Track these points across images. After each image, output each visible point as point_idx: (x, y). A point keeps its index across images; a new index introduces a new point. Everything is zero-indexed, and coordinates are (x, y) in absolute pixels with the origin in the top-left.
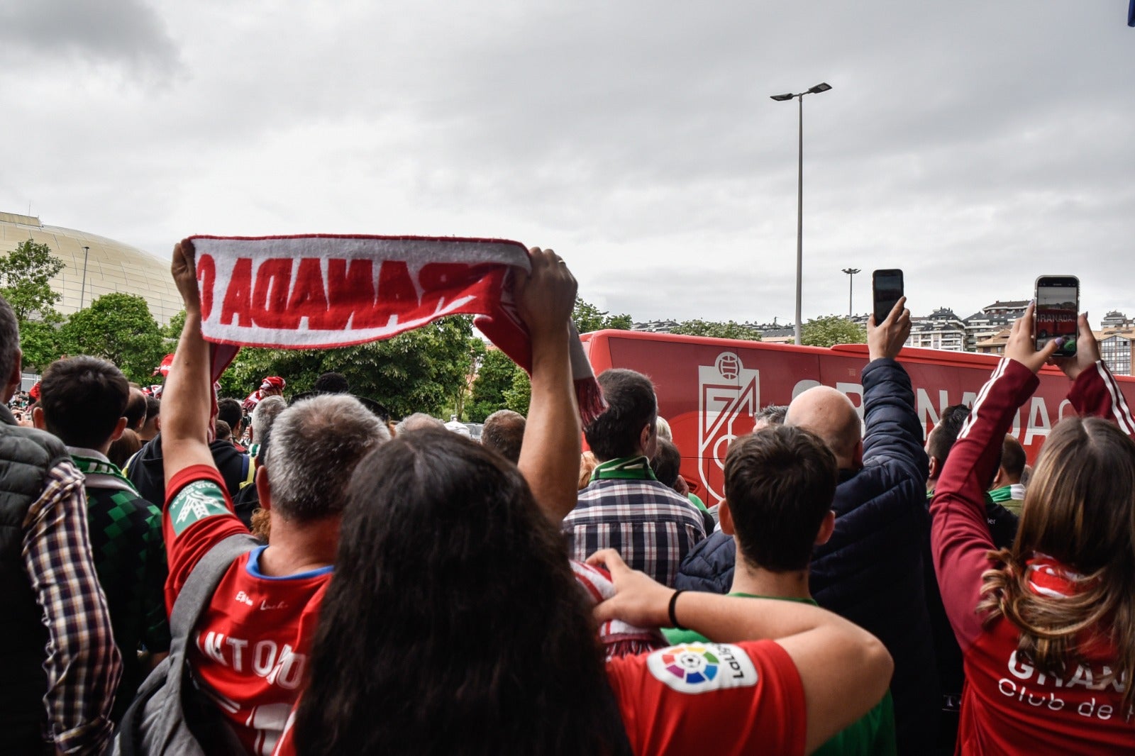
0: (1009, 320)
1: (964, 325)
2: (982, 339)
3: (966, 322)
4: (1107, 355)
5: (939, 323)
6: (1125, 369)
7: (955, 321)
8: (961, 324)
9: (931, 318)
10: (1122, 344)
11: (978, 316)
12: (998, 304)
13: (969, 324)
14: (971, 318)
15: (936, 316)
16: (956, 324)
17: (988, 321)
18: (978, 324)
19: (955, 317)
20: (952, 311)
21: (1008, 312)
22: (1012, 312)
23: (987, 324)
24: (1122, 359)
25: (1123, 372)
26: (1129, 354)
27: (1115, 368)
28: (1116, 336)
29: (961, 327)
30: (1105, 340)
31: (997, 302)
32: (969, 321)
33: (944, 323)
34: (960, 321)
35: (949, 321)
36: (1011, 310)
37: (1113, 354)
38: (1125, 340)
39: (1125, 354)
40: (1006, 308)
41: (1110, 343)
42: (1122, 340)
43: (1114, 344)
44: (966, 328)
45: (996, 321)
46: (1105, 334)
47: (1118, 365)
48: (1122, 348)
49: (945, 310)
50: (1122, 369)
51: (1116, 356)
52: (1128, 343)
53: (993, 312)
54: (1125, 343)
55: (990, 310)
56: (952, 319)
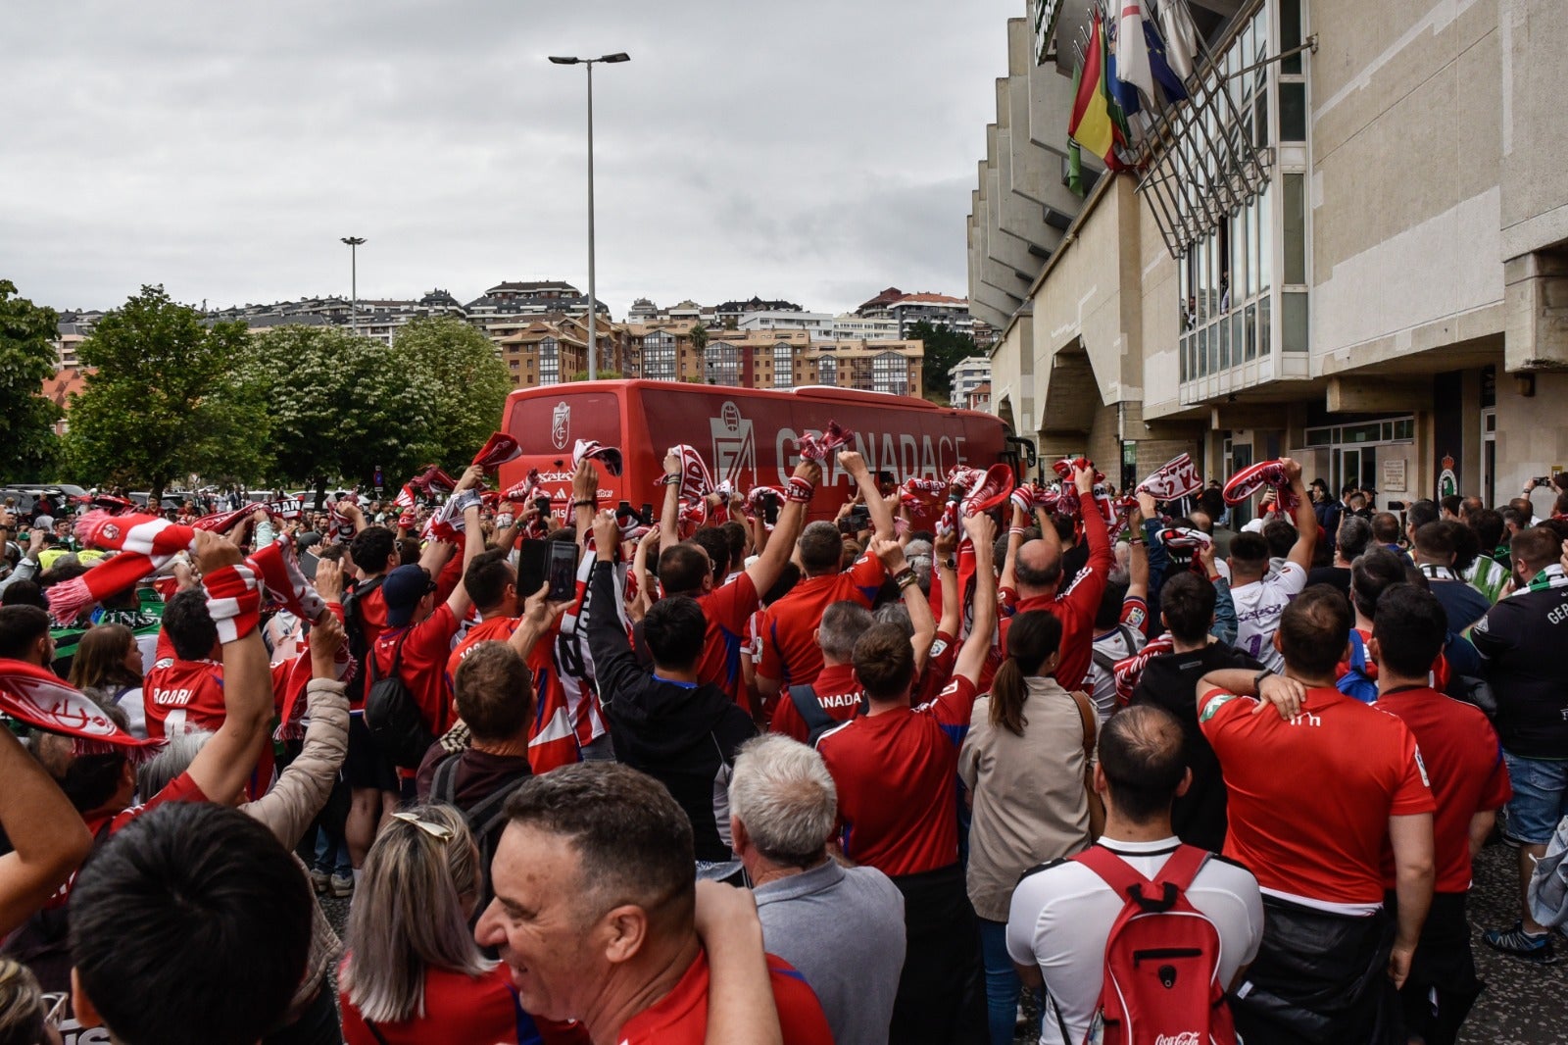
0: (522, 307)
1: (465, 313)
2: (497, 333)
3: (467, 308)
4: (650, 353)
5: (436, 311)
6: (670, 372)
7: (455, 307)
8: (462, 311)
9: (421, 304)
10: (666, 340)
11: (482, 301)
12: (505, 285)
13: (472, 312)
14: (474, 303)
15: (429, 300)
16: (455, 311)
17: (495, 308)
18: (483, 312)
19: (454, 303)
20: (449, 294)
21: (517, 297)
22: (522, 297)
23: (495, 312)
24: (666, 358)
25: (668, 375)
26: (674, 353)
27: (660, 369)
28: (659, 331)
29: (462, 316)
30: (647, 336)
31: (504, 283)
32: (472, 308)
33: (442, 311)
34: (460, 307)
35: (449, 308)
36: (520, 294)
37: (657, 353)
38: (670, 336)
39: (670, 352)
40: (515, 290)
41: (653, 340)
42: (666, 335)
43: (657, 341)
44: (468, 316)
45: (505, 309)
46: (648, 328)
47: (662, 367)
48: (666, 345)
49: (440, 292)
50: (666, 372)
51: (660, 356)
52: (673, 340)
53: (499, 295)
54: (670, 340)
55: (495, 294)
56: (451, 305)
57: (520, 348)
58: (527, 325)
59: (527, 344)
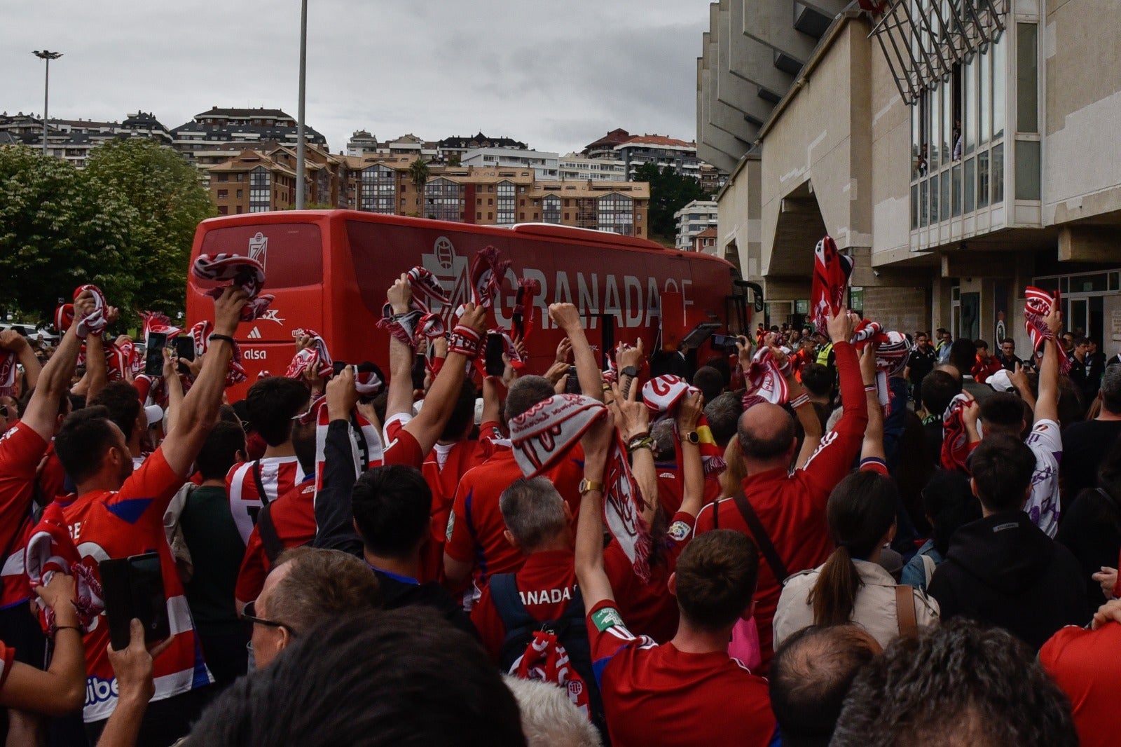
0: (233, 135)
1: (171, 138)
2: (205, 160)
3: (174, 133)
4: (368, 188)
5: (139, 134)
6: (389, 207)
7: (160, 132)
8: (168, 136)
9: (124, 125)
10: (385, 175)
11: (190, 126)
13: (179, 137)
14: (182, 128)
15: (132, 122)
16: (161, 136)
17: (204, 134)
18: (191, 138)
19: (160, 127)
20: (154, 117)
21: (229, 123)
22: (234, 124)
23: (204, 138)
24: (385, 193)
25: (386, 211)
26: (393, 188)
27: (378, 204)
28: (379, 165)
29: (167, 141)
30: (366, 170)
31: (215, 108)
32: (179, 133)
33: (146, 135)
34: (167, 132)
35: (155, 132)
36: (232, 121)
37: (376, 188)
38: (389, 170)
39: (389, 187)
40: (227, 117)
41: (372, 173)
42: (385, 169)
43: (376, 174)
44: (174, 142)
45: (214, 135)
46: (366, 161)
47: (381, 201)
48: (385, 180)
49: (145, 114)
50: (385, 207)
51: (378, 190)
52: (393, 174)
53: (209, 121)
54: (389, 174)
55: (204, 119)
56: (156, 129)
57: (230, 177)
58: (237, 153)
59: (236, 173)
